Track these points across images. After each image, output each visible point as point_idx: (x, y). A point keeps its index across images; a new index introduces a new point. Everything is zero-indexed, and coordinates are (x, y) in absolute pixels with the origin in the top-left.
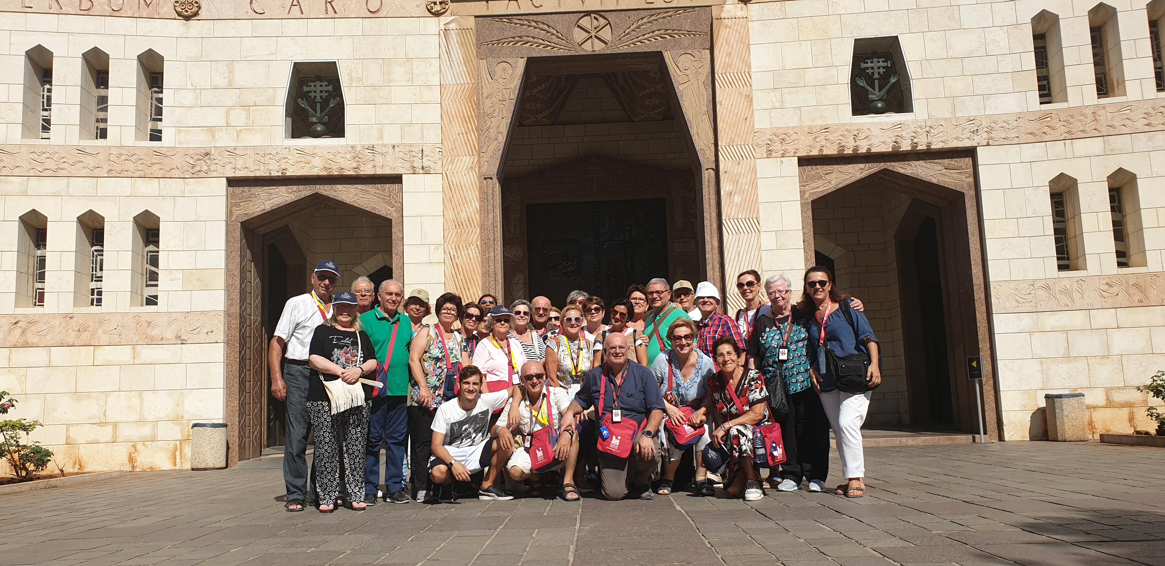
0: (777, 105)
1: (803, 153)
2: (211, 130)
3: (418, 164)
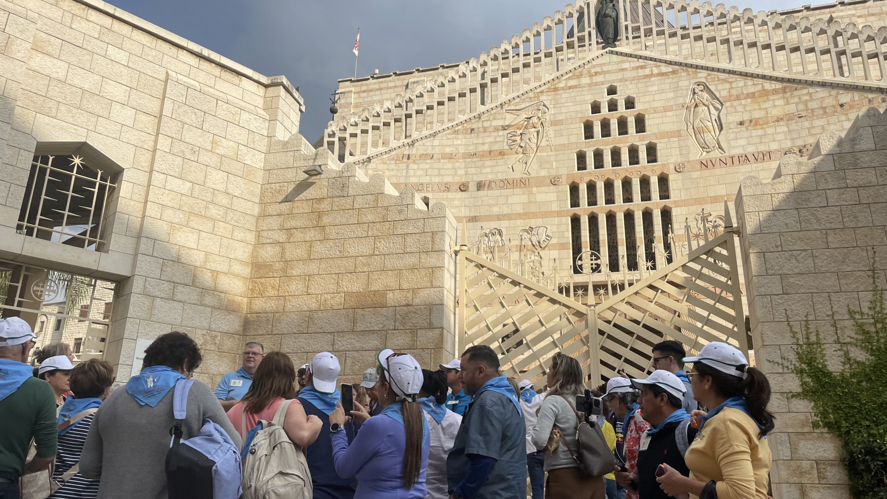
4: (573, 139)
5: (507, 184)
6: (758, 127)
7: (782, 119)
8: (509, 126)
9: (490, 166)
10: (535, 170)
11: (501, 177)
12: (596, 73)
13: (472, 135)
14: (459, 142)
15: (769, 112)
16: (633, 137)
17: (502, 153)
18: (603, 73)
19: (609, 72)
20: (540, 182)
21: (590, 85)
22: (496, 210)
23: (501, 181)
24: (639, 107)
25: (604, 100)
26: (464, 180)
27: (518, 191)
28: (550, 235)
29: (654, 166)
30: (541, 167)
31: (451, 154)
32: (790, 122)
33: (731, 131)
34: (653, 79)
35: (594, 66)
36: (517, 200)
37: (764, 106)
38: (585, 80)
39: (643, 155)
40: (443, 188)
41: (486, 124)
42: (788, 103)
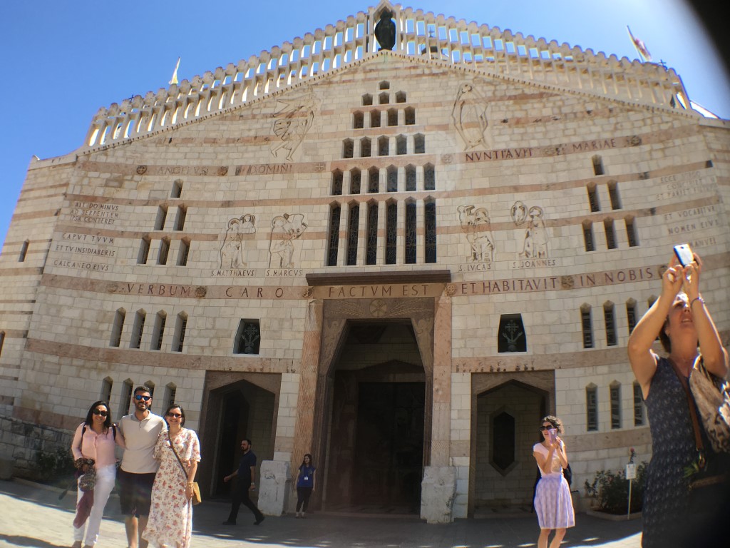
0: (463, 346)
1: (473, 371)
2: (202, 348)
3: (290, 369)
4: (342, 128)
5: (269, 169)
6: (520, 126)
7: (540, 120)
8: (278, 114)
9: (252, 151)
10: (298, 157)
11: (263, 162)
12: (371, 71)
13: (240, 121)
14: (225, 128)
15: (529, 113)
16: (402, 129)
17: (267, 139)
18: (377, 70)
19: (383, 70)
20: (303, 168)
21: (364, 80)
22: (252, 196)
23: (262, 166)
24: (410, 101)
25: (376, 93)
26: (224, 164)
27: (279, 176)
28: (306, 223)
29: (421, 156)
30: (306, 154)
31: (215, 139)
32: (547, 123)
33: (495, 127)
34: (424, 78)
35: (369, 65)
36: (276, 186)
37: (525, 107)
38: (360, 76)
39: (410, 146)
40: (200, 172)
41: (255, 112)
42: (544, 107)
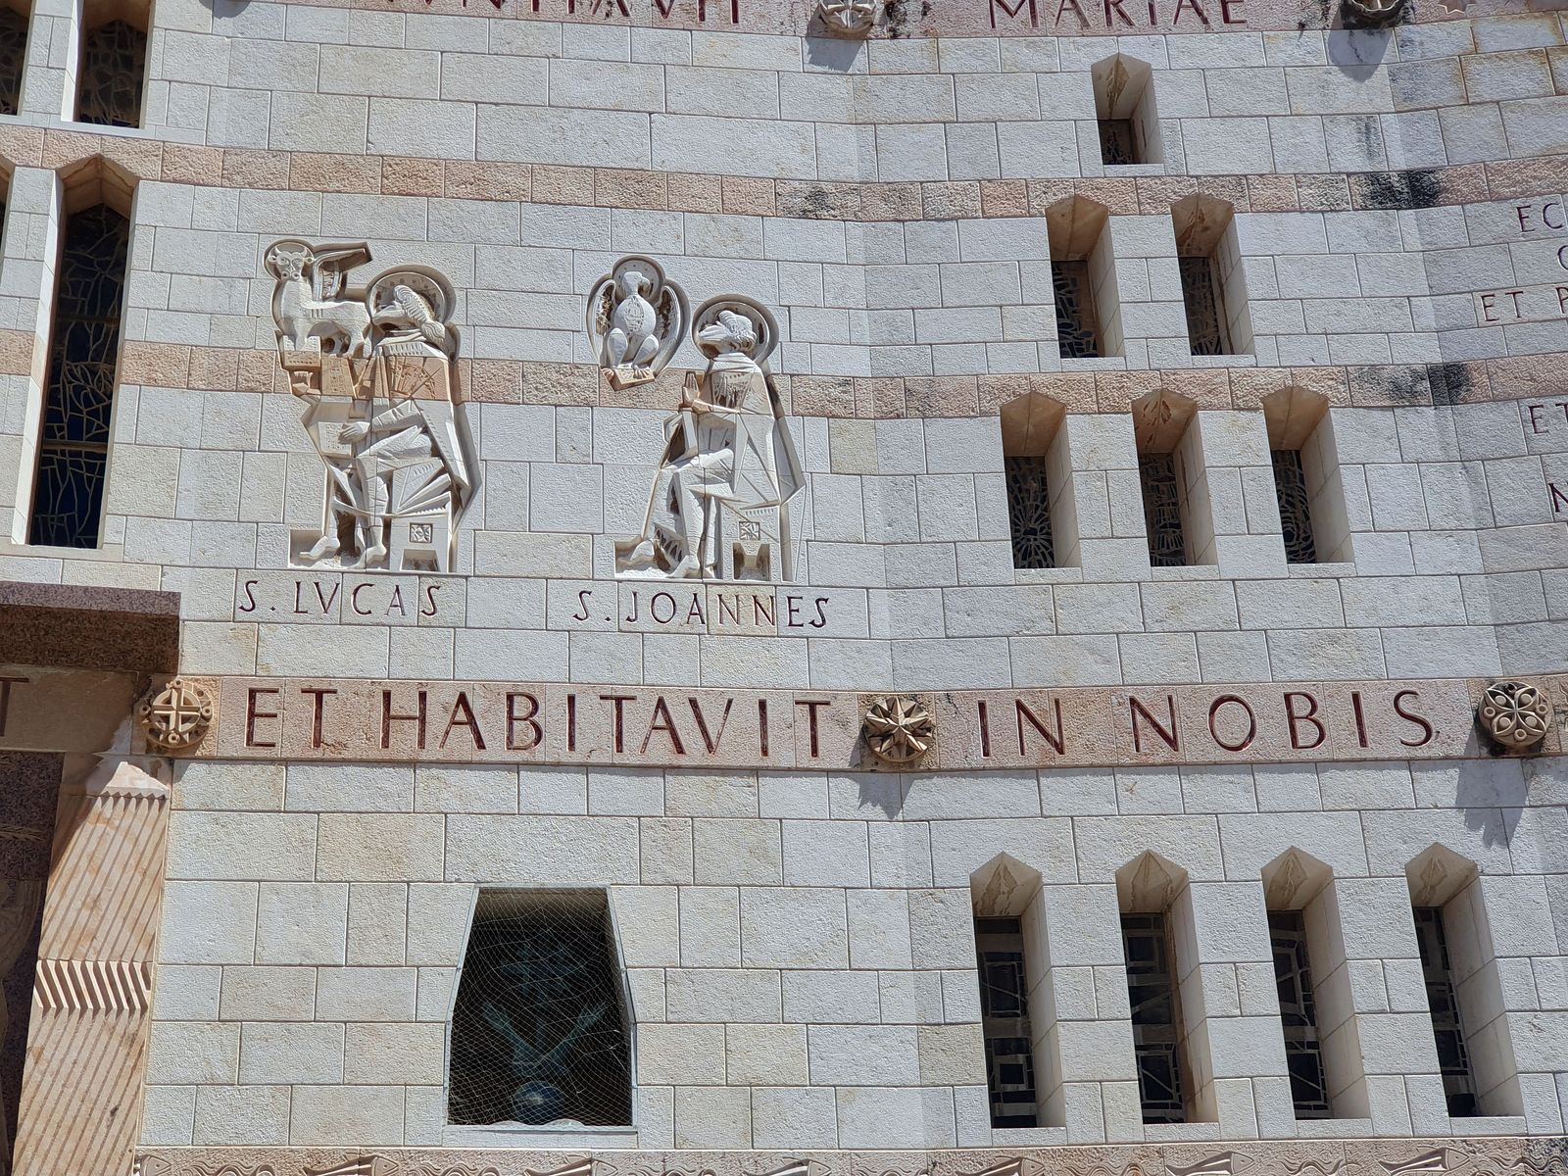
0: (222, 1073)
